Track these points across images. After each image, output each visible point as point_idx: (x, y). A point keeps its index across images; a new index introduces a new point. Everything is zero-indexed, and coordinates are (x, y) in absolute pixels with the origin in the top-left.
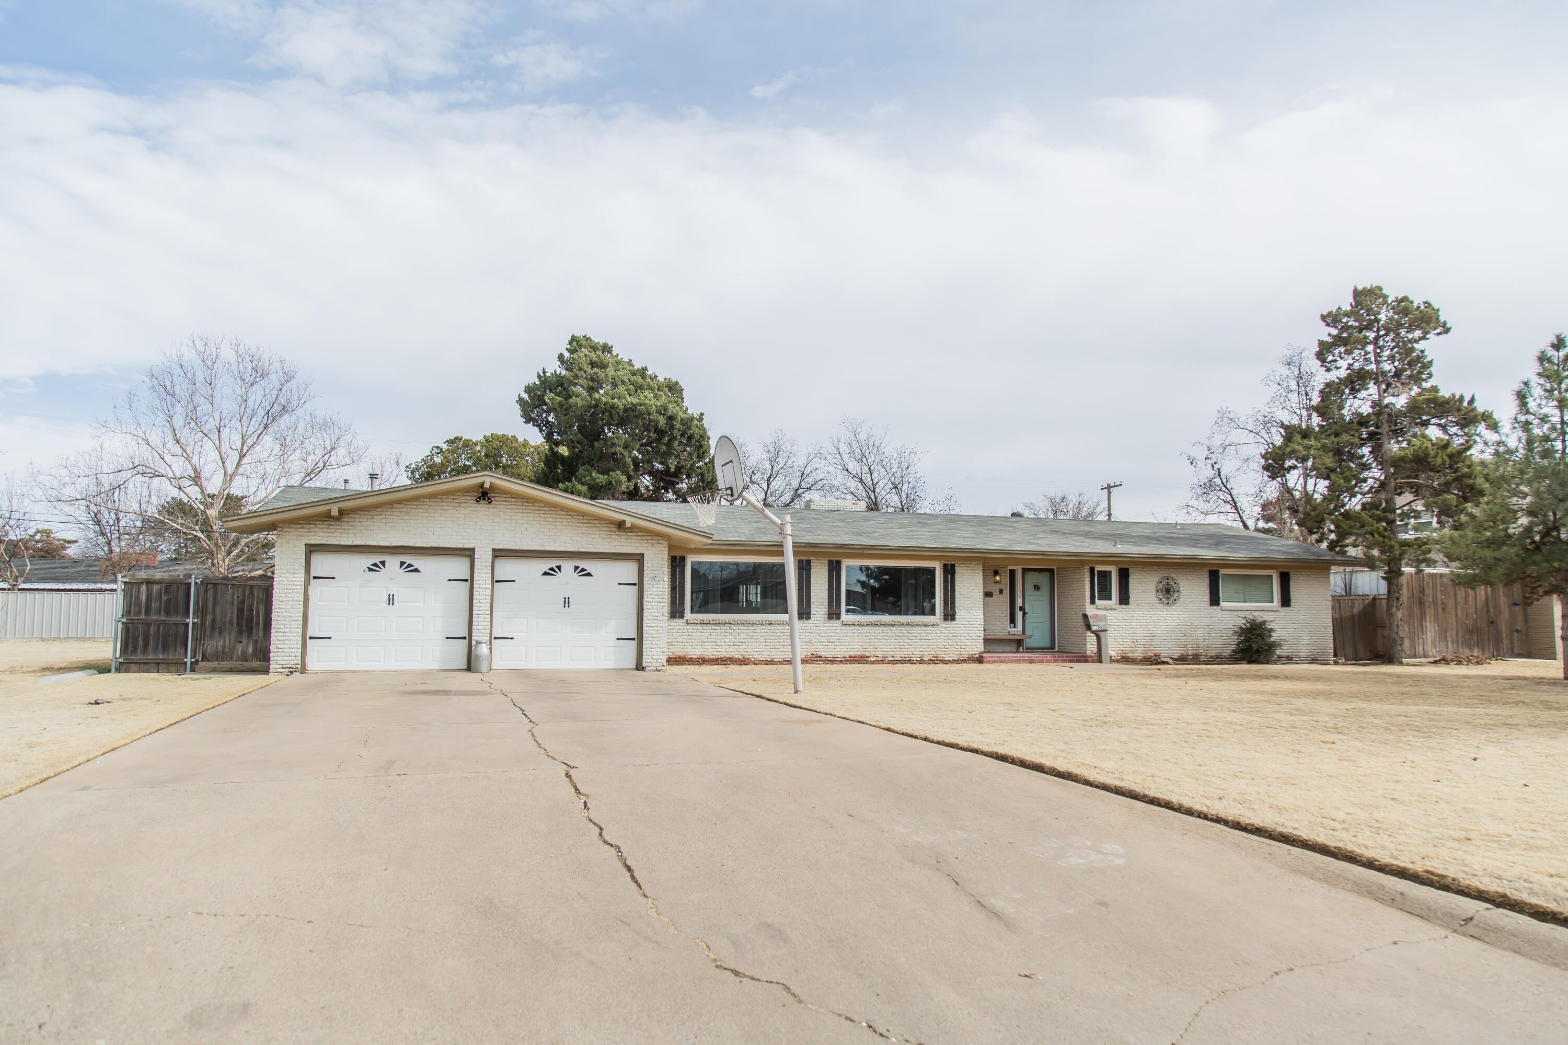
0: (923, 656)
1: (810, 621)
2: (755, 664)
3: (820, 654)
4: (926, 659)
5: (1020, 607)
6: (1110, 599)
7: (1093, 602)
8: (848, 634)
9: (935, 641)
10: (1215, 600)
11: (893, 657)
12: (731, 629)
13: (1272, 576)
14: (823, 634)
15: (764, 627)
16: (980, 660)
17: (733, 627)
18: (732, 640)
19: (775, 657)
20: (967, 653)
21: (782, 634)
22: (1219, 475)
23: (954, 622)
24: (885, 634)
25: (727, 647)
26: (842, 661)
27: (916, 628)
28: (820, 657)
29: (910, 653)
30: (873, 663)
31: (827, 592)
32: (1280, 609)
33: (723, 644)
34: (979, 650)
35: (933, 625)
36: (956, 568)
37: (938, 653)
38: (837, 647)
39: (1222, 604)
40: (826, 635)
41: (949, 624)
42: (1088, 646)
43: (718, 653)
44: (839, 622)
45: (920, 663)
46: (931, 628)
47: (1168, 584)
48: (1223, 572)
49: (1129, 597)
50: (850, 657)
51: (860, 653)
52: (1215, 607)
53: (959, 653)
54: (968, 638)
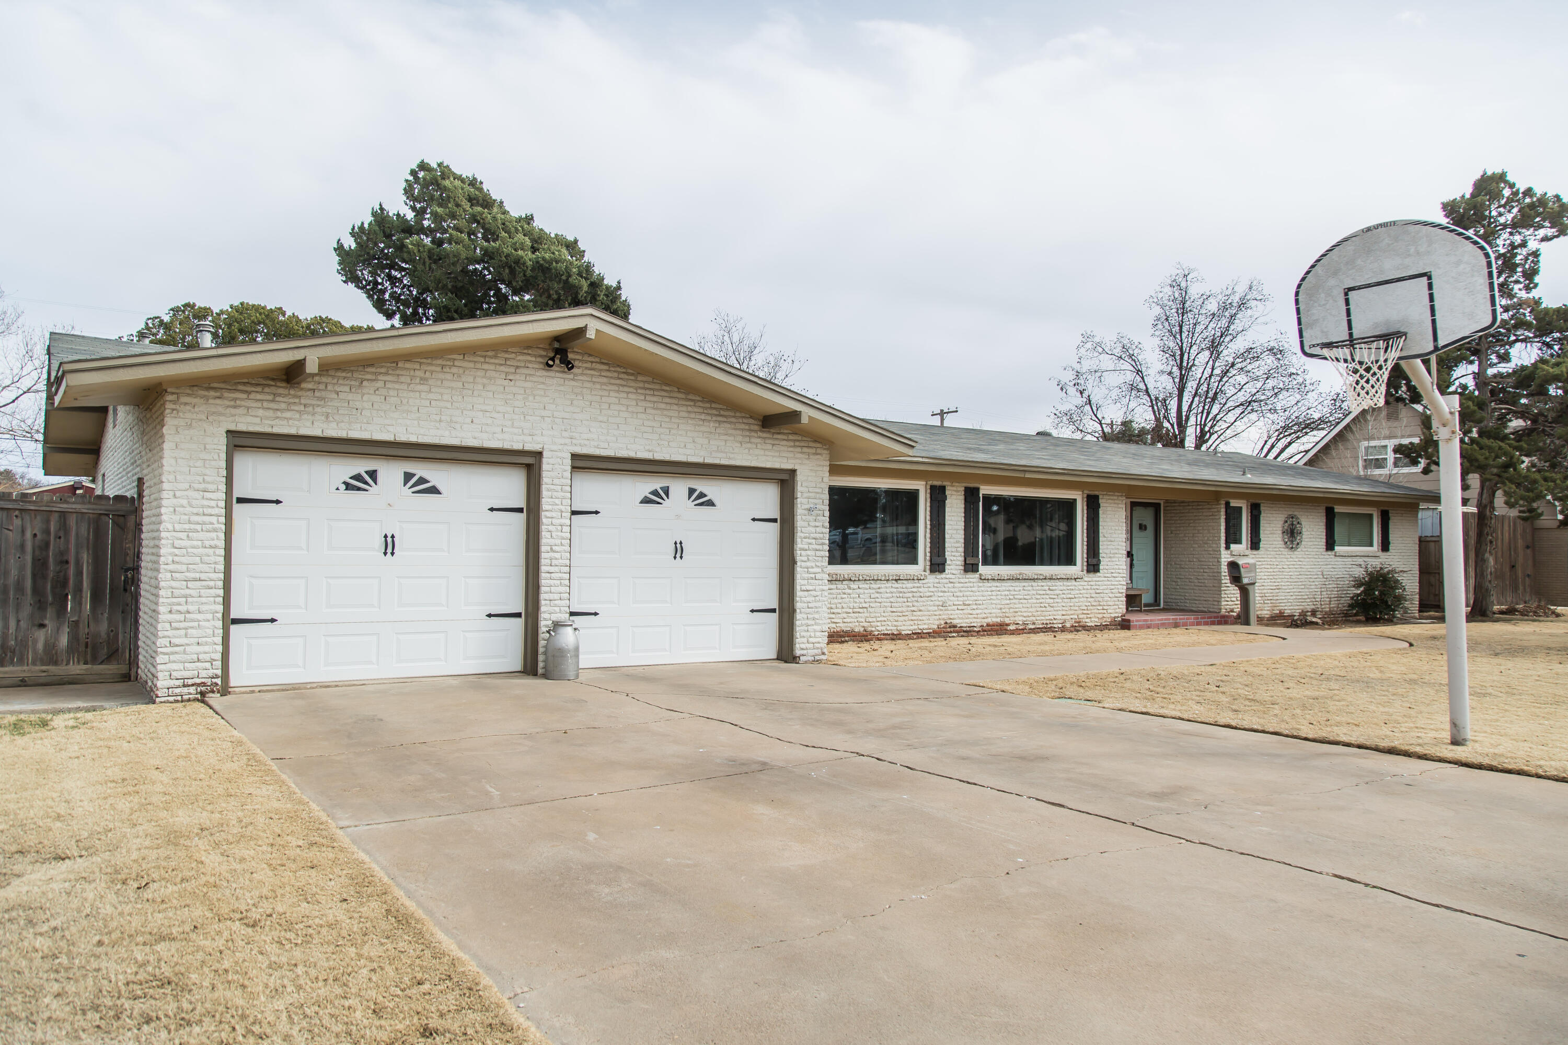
0: (1065, 621)
1: (943, 575)
2: (879, 639)
3: (955, 622)
4: (1068, 625)
6: (1240, 543)
7: (1227, 548)
8: (986, 593)
9: (1077, 600)
10: (1330, 546)
11: (1034, 624)
12: (850, 588)
13: (1371, 516)
14: (958, 594)
15: (889, 584)
16: (1125, 625)
17: (853, 585)
18: (851, 605)
19: (902, 628)
20: (1109, 616)
21: (910, 595)
22: (1090, 403)
23: (1098, 574)
24: (1026, 592)
25: (845, 615)
26: (979, 631)
27: (1059, 583)
28: (955, 627)
29: (1052, 617)
30: (1012, 633)
31: (962, 532)
32: (1380, 553)
33: (839, 611)
34: (1120, 611)
35: (1075, 579)
36: (1100, 501)
37: (1081, 616)
38: (974, 612)
39: (1336, 548)
40: (961, 594)
41: (1093, 577)
42: (1223, 603)
43: (834, 625)
44: (977, 575)
45: (1062, 631)
46: (1073, 583)
47: (1292, 524)
48: (1338, 509)
49: (1260, 540)
50: (988, 625)
51: (998, 620)
52: (1329, 553)
53: (1100, 616)
54: (1111, 595)
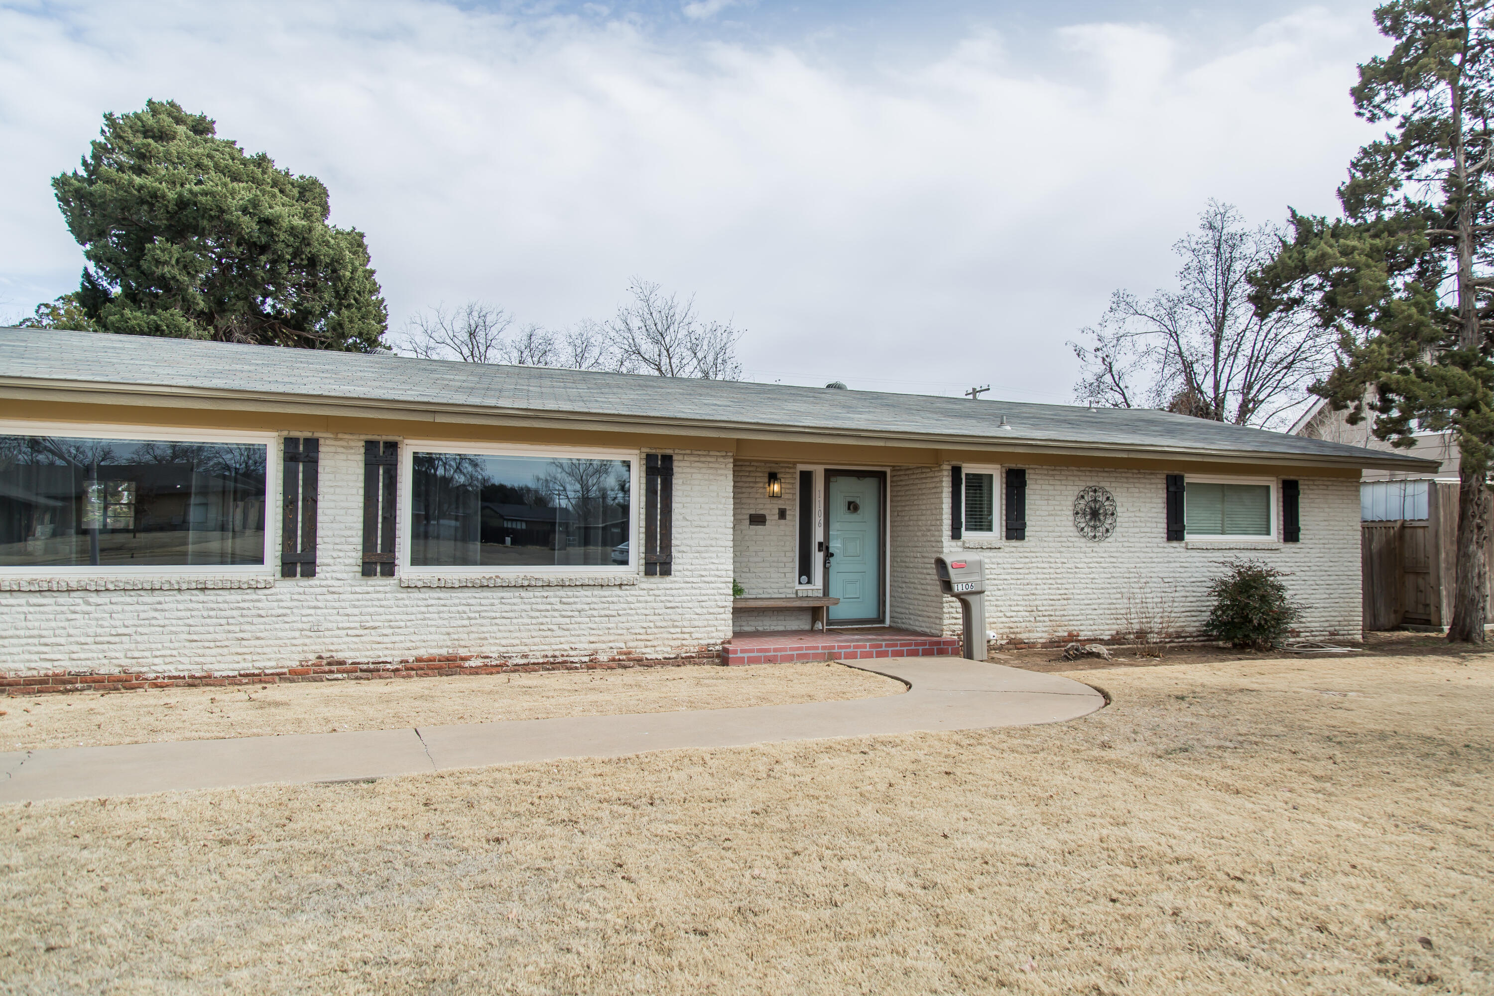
0: (596, 652)
1: (313, 582)
2: (156, 686)
3: (339, 656)
4: (603, 657)
5: (820, 544)
6: (990, 529)
7: (956, 534)
8: (414, 610)
9: (624, 619)
10: (1175, 532)
11: (526, 656)
12: (88, 604)
13: (1268, 488)
14: (350, 611)
15: (186, 596)
16: (723, 658)
17: (94, 598)
18: (91, 631)
19: (216, 666)
20: (695, 642)
21: (235, 613)
22: (1111, 371)
23: (668, 579)
24: (507, 608)
25: (75, 648)
26: (396, 670)
27: (582, 592)
28: (342, 663)
29: (567, 647)
30: (475, 671)
31: (360, 513)
32: (1281, 545)
33: (62, 640)
34: (722, 635)
35: (621, 585)
36: (675, 464)
37: (631, 644)
38: (386, 639)
39: (1188, 537)
40: (356, 611)
41: (657, 582)
42: (946, 622)
43: (49, 665)
44: (392, 581)
45: (589, 668)
46: (617, 591)
47: (1095, 501)
48: (1190, 478)
49: (1024, 525)
50: (419, 660)
51: (444, 652)
52: (1175, 544)
53: (678, 643)
54: (699, 611)
